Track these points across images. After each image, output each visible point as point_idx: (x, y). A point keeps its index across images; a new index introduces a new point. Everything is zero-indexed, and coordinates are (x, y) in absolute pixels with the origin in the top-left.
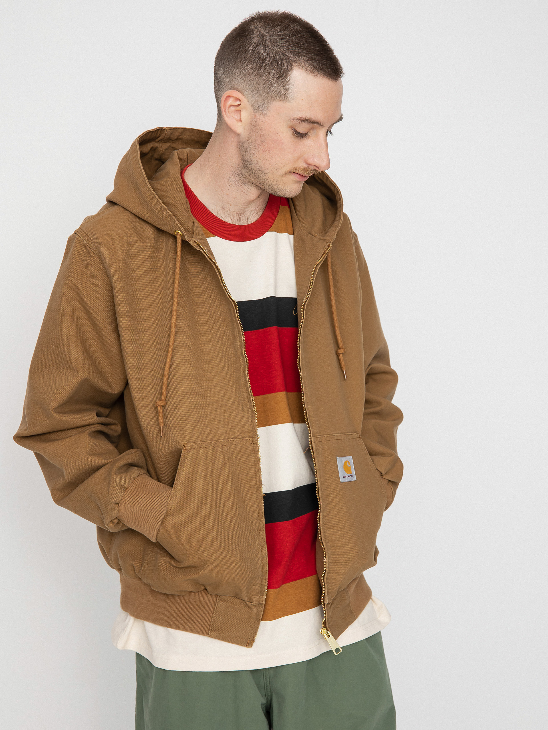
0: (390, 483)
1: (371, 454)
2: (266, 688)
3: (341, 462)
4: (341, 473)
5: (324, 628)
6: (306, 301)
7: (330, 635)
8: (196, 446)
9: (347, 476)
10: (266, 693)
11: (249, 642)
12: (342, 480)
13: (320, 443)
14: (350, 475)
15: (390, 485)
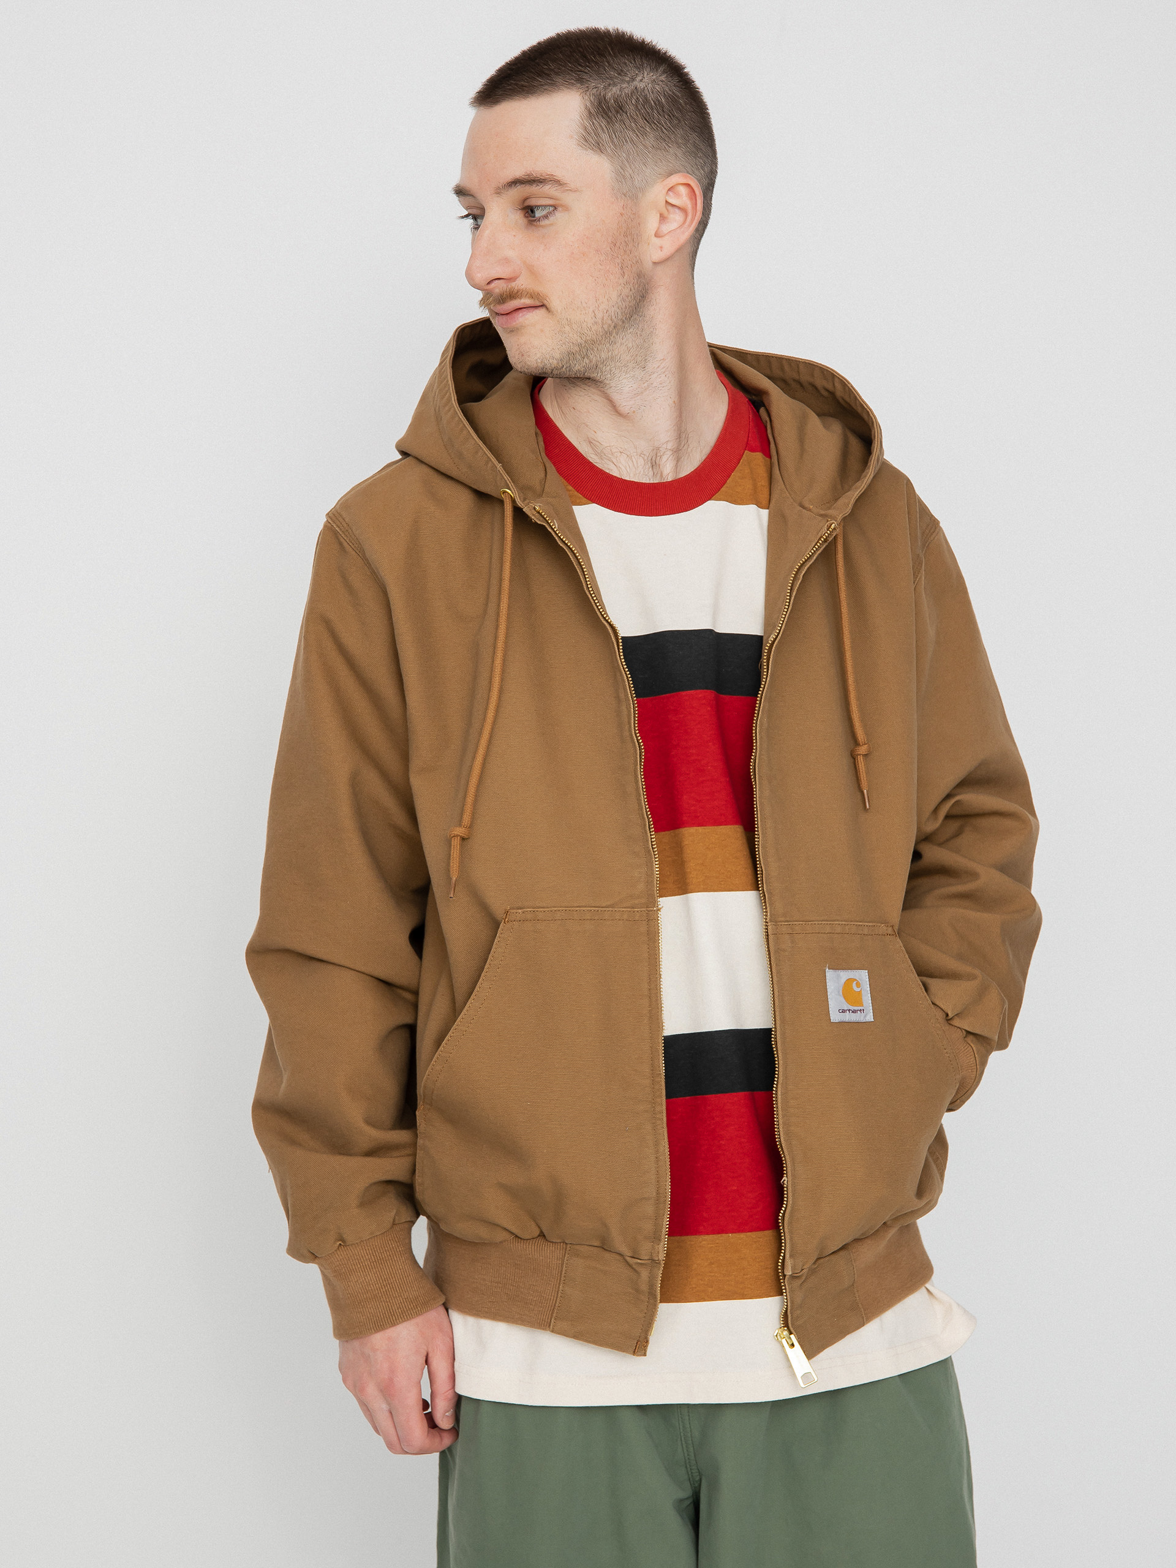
0: (971, 1037)
1: (920, 973)
2: (688, 1466)
3: (835, 980)
4: (836, 1004)
5: (784, 1327)
6: (775, 639)
7: (794, 1344)
8: (529, 916)
9: (849, 1010)
10: (690, 1476)
11: (638, 1345)
12: (835, 1017)
13: (787, 936)
14: (856, 1008)
15: (969, 1042)
